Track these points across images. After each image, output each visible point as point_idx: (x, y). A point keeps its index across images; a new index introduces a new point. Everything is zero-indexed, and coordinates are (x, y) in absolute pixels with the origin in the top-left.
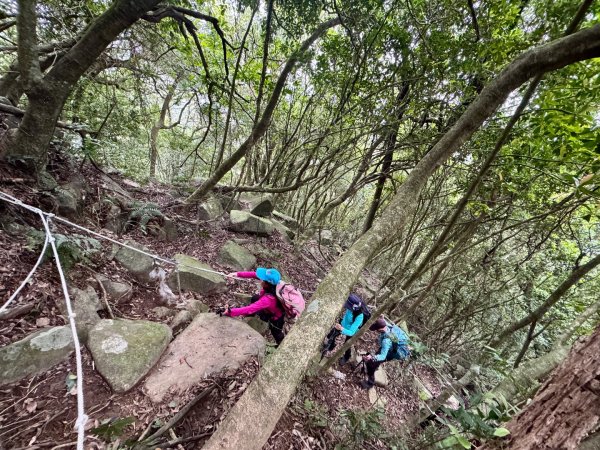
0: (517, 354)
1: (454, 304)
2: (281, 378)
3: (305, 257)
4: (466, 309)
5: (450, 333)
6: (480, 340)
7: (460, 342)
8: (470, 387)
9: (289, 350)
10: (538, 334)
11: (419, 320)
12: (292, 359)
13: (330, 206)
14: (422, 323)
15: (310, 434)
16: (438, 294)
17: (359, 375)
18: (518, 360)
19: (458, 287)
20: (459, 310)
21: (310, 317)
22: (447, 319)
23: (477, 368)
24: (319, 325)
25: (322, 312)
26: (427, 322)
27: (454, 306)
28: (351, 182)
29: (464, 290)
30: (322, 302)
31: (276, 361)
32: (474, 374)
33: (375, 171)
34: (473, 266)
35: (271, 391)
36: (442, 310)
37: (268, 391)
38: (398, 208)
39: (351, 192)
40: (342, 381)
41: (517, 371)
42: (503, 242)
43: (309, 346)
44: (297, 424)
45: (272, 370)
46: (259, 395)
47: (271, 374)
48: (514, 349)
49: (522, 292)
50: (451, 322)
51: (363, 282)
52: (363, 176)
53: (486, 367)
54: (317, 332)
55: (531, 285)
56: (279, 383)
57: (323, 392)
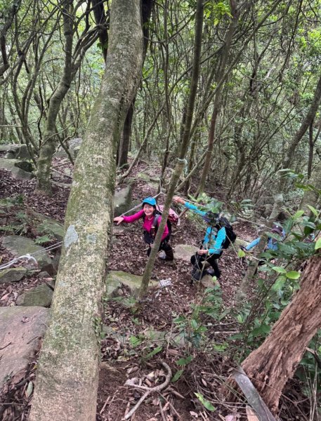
0: (306, 167)
1: (241, 150)
2: (70, 347)
3: (60, 185)
4: (253, 149)
5: (248, 181)
6: (275, 172)
7: (260, 183)
8: (281, 217)
9: (63, 309)
10: (316, 138)
11: (217, 185)
12: (72, 317)
13: (55, 102)
14: (221, 185)
15: (150, 369)
16: (223, 149)
17: (183, 270)
18: (310, 171)
19: (238, 131)
20: (247, 154)
21: (73, 252)
22: (240, 169)
23: (280, 197)
24: (89, 254)
25: (84, 236)
26: (225, 183)
27: (241, 152)
28: (63, 55)
29: (245, 130)
30: (79, 223)
31: (54, 332)
32: (280, 204)
33: (88, 26)
34: (243, 100)
35: (66, 371)
36: (233, 162)
37: (60, 375)
38: (119, 46)
39: (71, 70)
40: (169, 287)
41: (312, 179)
42: (260, 59)
43: (88, 288)
44: (130, 371)
45: (54, 347)
46: (52, 387)
47: (54, 353)
48: (302, 163)
49: (293, 106)
50: (245, 169)
51: (145, 177)
52: (75, 42)
53: (287, 192)
54: (90, 264)
55: (297, 95)
56: (70, 355)
57: (154, 311)
